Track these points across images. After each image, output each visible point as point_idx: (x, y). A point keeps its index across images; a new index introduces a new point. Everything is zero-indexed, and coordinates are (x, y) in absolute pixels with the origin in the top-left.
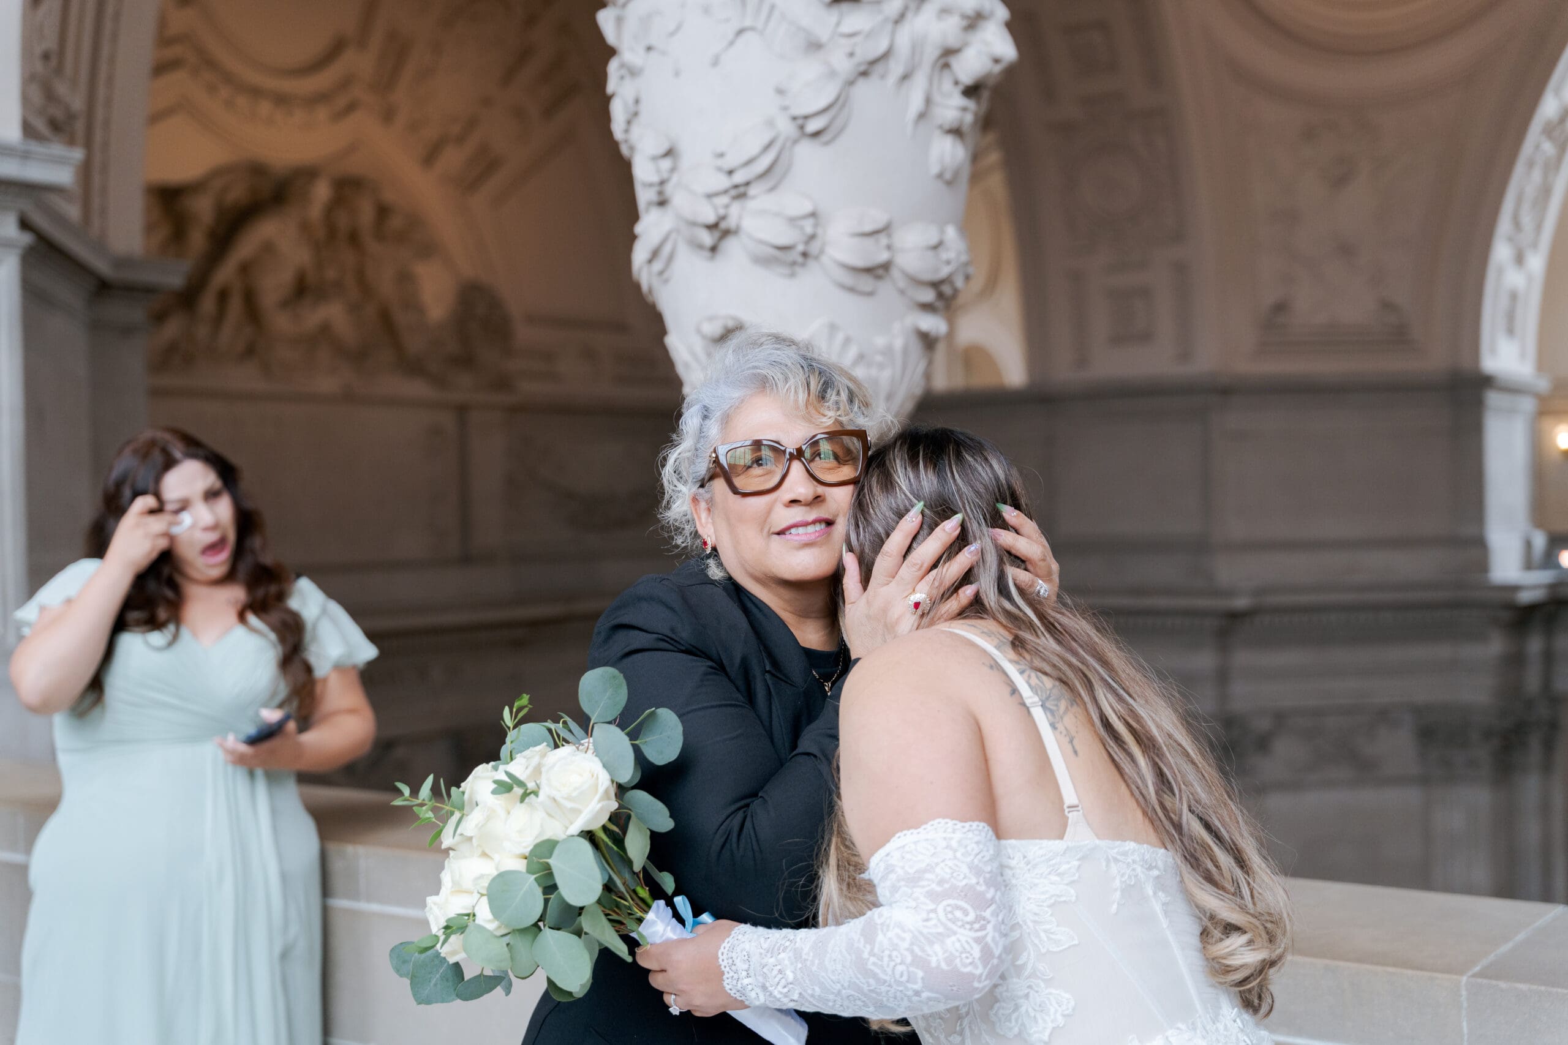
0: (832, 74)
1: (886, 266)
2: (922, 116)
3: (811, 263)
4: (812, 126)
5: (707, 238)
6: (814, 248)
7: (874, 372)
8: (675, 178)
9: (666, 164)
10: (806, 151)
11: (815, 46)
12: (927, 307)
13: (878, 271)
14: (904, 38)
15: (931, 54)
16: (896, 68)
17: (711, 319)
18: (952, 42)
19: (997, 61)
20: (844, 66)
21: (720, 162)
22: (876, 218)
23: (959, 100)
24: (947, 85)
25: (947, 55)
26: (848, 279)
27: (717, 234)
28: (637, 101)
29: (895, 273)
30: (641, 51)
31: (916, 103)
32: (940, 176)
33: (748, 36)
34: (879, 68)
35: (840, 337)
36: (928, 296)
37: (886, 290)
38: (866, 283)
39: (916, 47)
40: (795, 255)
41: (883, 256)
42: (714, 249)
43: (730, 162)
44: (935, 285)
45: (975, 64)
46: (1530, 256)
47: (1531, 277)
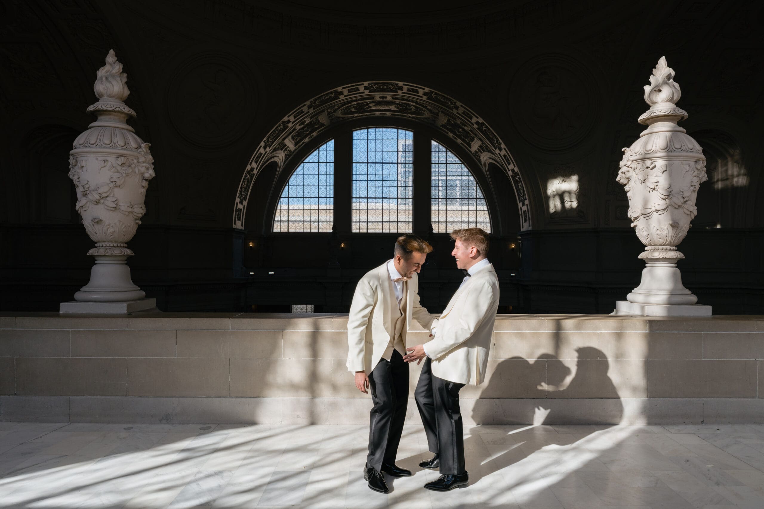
1: (131, 211)
3: (117, 210)
4: (117, 185)
6: (118, 207)
8: (88, 192)
9: (87, 189)
13: (129, 212)
15: (139, 173)
18: (144, 172)
19: (153, 176)
20: (124, 175)
22: (130, 203)
23: (145, 182)
25: (142, 174)
26: (125, 213)
28: (80, 178)
29: (133, 212)
31: (137, 181)
34: (130, 175)
35: (121, 223)
45: (147, 175)
46: (244, 201)
47: (244, 206)
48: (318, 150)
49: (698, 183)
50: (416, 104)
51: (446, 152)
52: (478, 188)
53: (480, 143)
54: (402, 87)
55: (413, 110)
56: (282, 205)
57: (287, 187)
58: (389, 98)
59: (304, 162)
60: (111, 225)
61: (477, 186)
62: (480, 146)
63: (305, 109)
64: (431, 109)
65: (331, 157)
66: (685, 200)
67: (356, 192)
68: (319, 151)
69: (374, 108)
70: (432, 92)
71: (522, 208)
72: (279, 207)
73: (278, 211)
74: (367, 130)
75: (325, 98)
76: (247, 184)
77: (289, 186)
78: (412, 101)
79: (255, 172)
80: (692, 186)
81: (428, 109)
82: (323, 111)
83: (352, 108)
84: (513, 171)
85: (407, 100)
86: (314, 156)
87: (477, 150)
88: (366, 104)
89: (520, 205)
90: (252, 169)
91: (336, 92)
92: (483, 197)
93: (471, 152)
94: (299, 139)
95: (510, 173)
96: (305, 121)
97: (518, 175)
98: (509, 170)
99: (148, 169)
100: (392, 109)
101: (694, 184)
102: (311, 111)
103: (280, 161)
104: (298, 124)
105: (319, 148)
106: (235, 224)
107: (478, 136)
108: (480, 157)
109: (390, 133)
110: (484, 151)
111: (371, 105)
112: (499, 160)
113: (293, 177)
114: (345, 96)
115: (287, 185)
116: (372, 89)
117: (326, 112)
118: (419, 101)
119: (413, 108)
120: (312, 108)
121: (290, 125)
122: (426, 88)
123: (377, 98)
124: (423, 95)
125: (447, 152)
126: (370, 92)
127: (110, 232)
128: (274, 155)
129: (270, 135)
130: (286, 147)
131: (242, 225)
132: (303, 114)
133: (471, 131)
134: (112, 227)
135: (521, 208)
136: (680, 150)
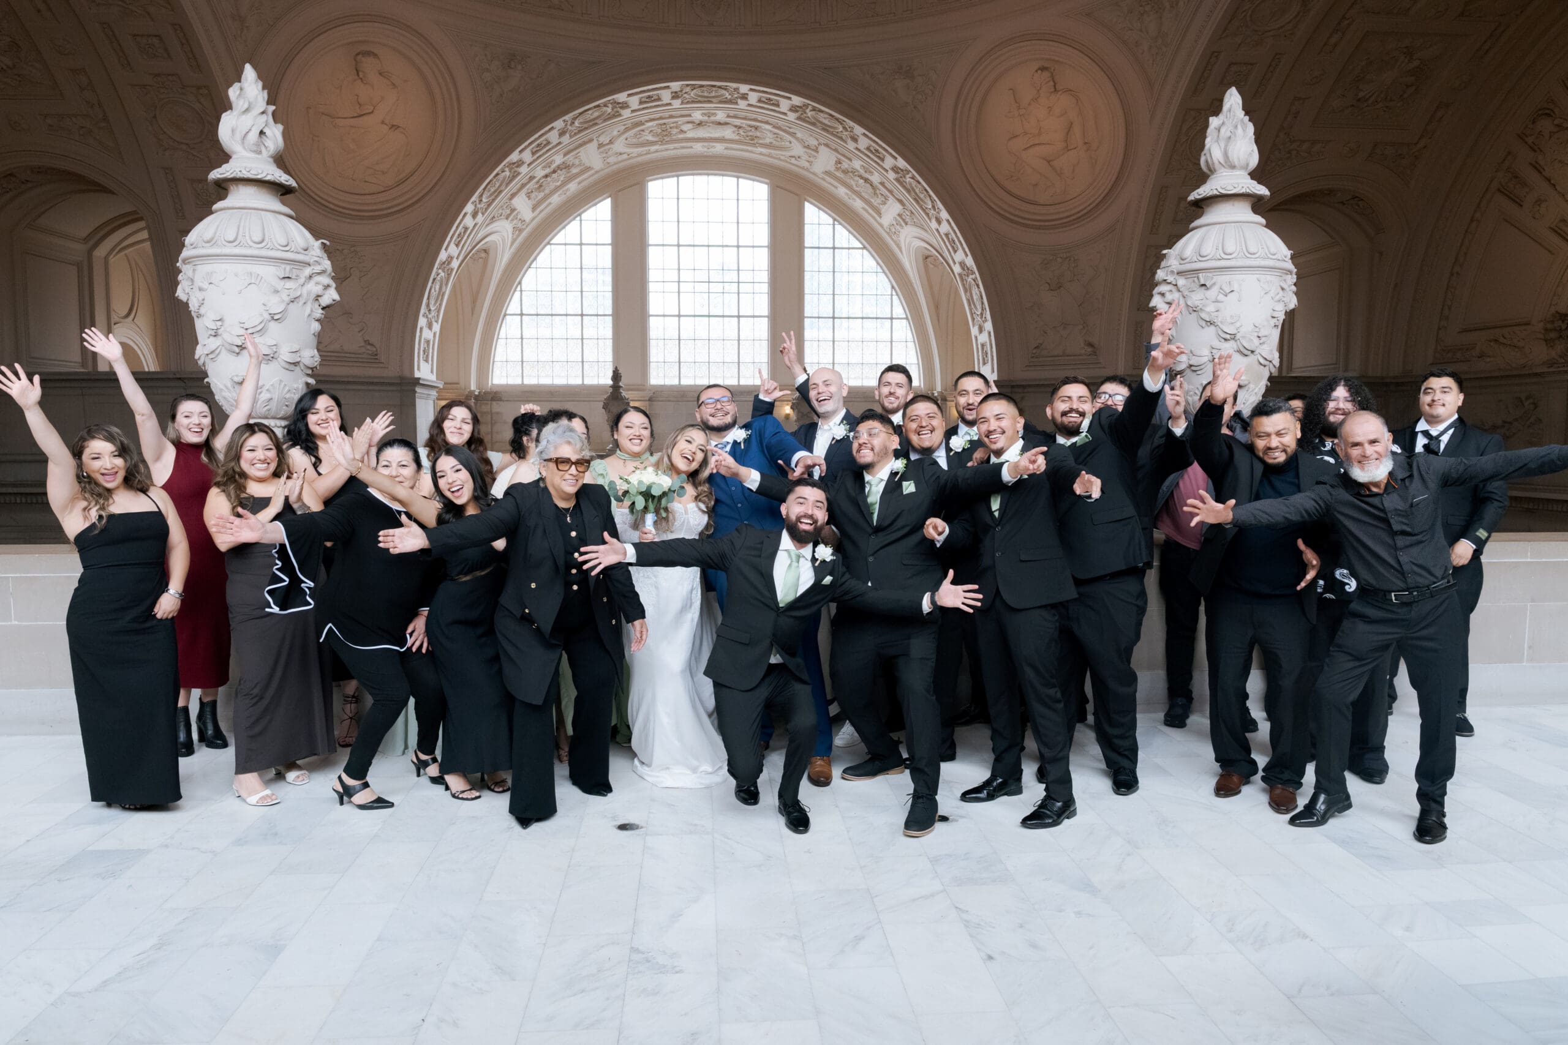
0: (283, 301)
1: (298, 362)
2: (309, 315)
3: (274, 360)
4: (276, 317)
5: (237, 350)
6: (276, 356)
7: (292, 395)
8: (222, 329)
9: (219, 323)
10: (273, 324)
11: (276, 292)
12: (308, 375)
13: (296, 364)
14: (305, 290)
15: (313, 296)
16: (302, 301)
17: (237, 376)
18: (320, 294)
19: (334, 300)
20: (287, 299)
21: (242, 325)
22: (295, 348)
23: (320, 311)
24: (316, 306)
25: (318, 297)
26: (287, 366)
27: (240, 348)
28: (203, 300)
29: (301, 364)
30: (207, 284)
31: (308, 311)
32: (314, 334)
33: (253, 285)
34: (297, 300)
35: (283, 384)
36: (310, 372)
37: (297, 369)
38: (292, 367)
39: (309, 293)
40: (269, 357)
41: (298, 360)
42: (238, 354)
43: (246, 326)
44: (312, 369)
45: (326, 300)
46: (435, 324)
47: (435, 334)
48: (578, 218)
49: (1283, 312)
50: (774, 127)
51: (834, 225)
52: (895, 298)
53: (898, 208)
54: (747, 94)
55: (768, 141)
56: (509, 328)
57: (517, 294)
58: (721, 116)
59: (551, 242)
60: (266, 388)
61: (894, 293)
62: (900, 215)
63: (553, 137)
64: (805, 138)
65: (605, 233)
66: (1261, 342)
67: (655, 304)
68: (581, 220)
69: (690, 135)
70: (807, 106)
71: (979, 338)
72: (502, 334)
73: (501, 342)
74: (676, 178)
75: (591, 115)
76: (440, 288)
77: (521, 291)
78: (767, 123)
79: (455, 264)
80: (1273, 317)
81: (797, 139)
82: (591, 140)
83: (647, 134)
84: (962, 265)
85: (755, 120)
86: (570, 231)
87: (895, 223)
88: (675, 125)
89: (974, 331)
90: (450, 259)
91: (615, 103)
92: (904, 316)
93: (881, 225)
94: (539, 197)
95: (957, 269)
96: (553, 161)
97: (973, 273)
98: (955, 263)
99: (327, 287)
100: (727, 137)
101: (1275, 314)
102: (566, 139)
103: (504, 240)
104: (541, 166)
105: (580, 215)
106: (419, 369)
107: (897, 195)
108: (898, 236)
109: (722, 185)
110: (906, 224)
111: (685, 127)
112: (934, 241)
113: (531, 272)
114: (633, 111)
115: (519, 289)
116: (687, 97)
117: (595, 141)
118: (781, 123)
119: (769, 135)
120: (568, 135)
121: (524, 170)
122: (793, 97)
123: (697, 116)
124: (790, 110)
125: (836, 226)
126: (682, 103)
127: (263, 399)
128: (494, 230)
129: (484, 189)
130: (516, 212)
131: (432, 372)
132: (550, 146)
133: (882, 184)
134: (268, 390)
135: (976, 337)
136: (1257, 256)
